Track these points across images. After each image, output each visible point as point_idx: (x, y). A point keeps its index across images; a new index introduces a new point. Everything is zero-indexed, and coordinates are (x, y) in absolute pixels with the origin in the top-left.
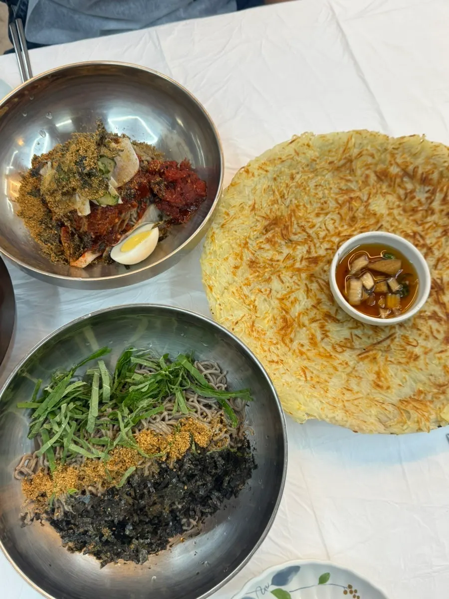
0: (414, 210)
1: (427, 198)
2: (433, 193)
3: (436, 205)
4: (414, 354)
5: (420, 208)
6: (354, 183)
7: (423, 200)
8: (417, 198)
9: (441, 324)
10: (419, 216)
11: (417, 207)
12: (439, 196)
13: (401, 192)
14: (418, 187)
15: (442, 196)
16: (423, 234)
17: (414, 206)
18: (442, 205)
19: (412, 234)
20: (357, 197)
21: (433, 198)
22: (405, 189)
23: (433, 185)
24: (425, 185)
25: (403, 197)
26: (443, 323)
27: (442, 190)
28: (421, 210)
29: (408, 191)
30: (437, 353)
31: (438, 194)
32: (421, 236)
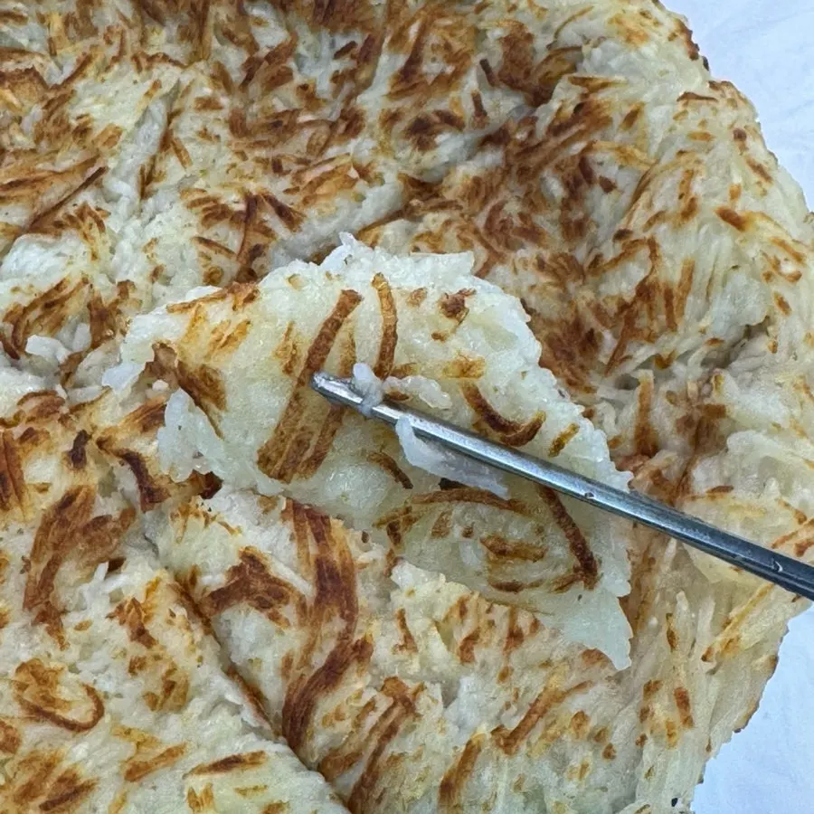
0: (281, 126)
1: (337, 79)
2: (367, 55)
3: (373, 101)
4: (58, 772)
5: (305, 118)
6: (33, 25)
7: (324, 87)
8: (298, 79)
9: (274, 618)
10: (297, 145)
11: (294, 113)
12: (389, 64)
13: (234, 59)
14: (306, 38)
15: (401, 61)
16: (291, 201)
17: (280, 107)
18: (395, 95)
19: (241, 207)
20: (27, 71)
21: (363, 76)
22: (253, 46)
23: (364, 26)
24: (333, 31)
25: (237, 76)
26: (288, 611)
27: (399, 38)
28: (309, 123)
29: (264, 52)
30: (200, 770)
31: (384, 59)
32: (282, 212)
